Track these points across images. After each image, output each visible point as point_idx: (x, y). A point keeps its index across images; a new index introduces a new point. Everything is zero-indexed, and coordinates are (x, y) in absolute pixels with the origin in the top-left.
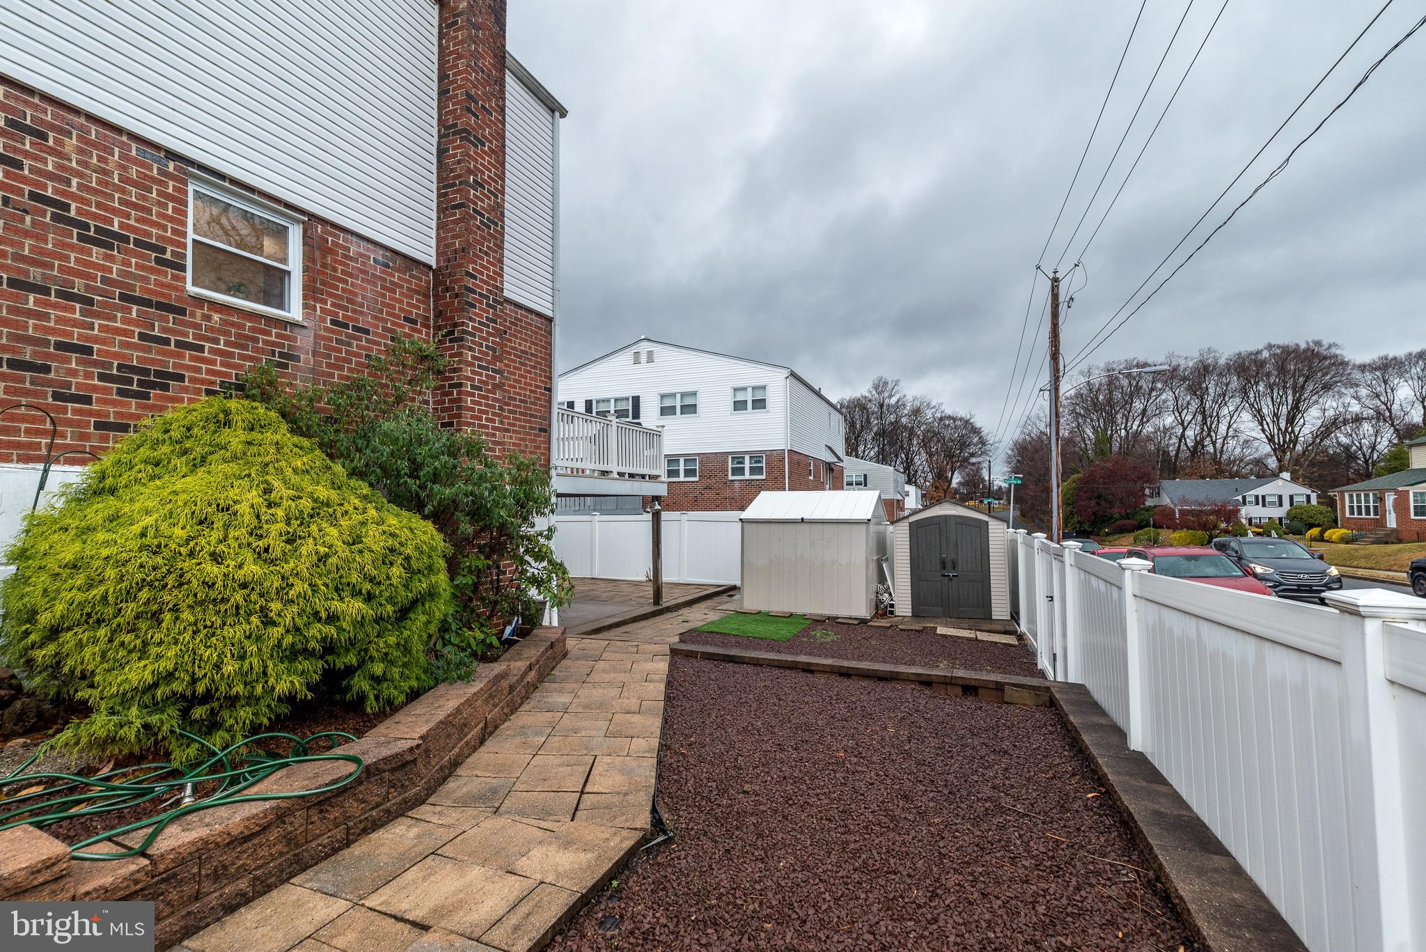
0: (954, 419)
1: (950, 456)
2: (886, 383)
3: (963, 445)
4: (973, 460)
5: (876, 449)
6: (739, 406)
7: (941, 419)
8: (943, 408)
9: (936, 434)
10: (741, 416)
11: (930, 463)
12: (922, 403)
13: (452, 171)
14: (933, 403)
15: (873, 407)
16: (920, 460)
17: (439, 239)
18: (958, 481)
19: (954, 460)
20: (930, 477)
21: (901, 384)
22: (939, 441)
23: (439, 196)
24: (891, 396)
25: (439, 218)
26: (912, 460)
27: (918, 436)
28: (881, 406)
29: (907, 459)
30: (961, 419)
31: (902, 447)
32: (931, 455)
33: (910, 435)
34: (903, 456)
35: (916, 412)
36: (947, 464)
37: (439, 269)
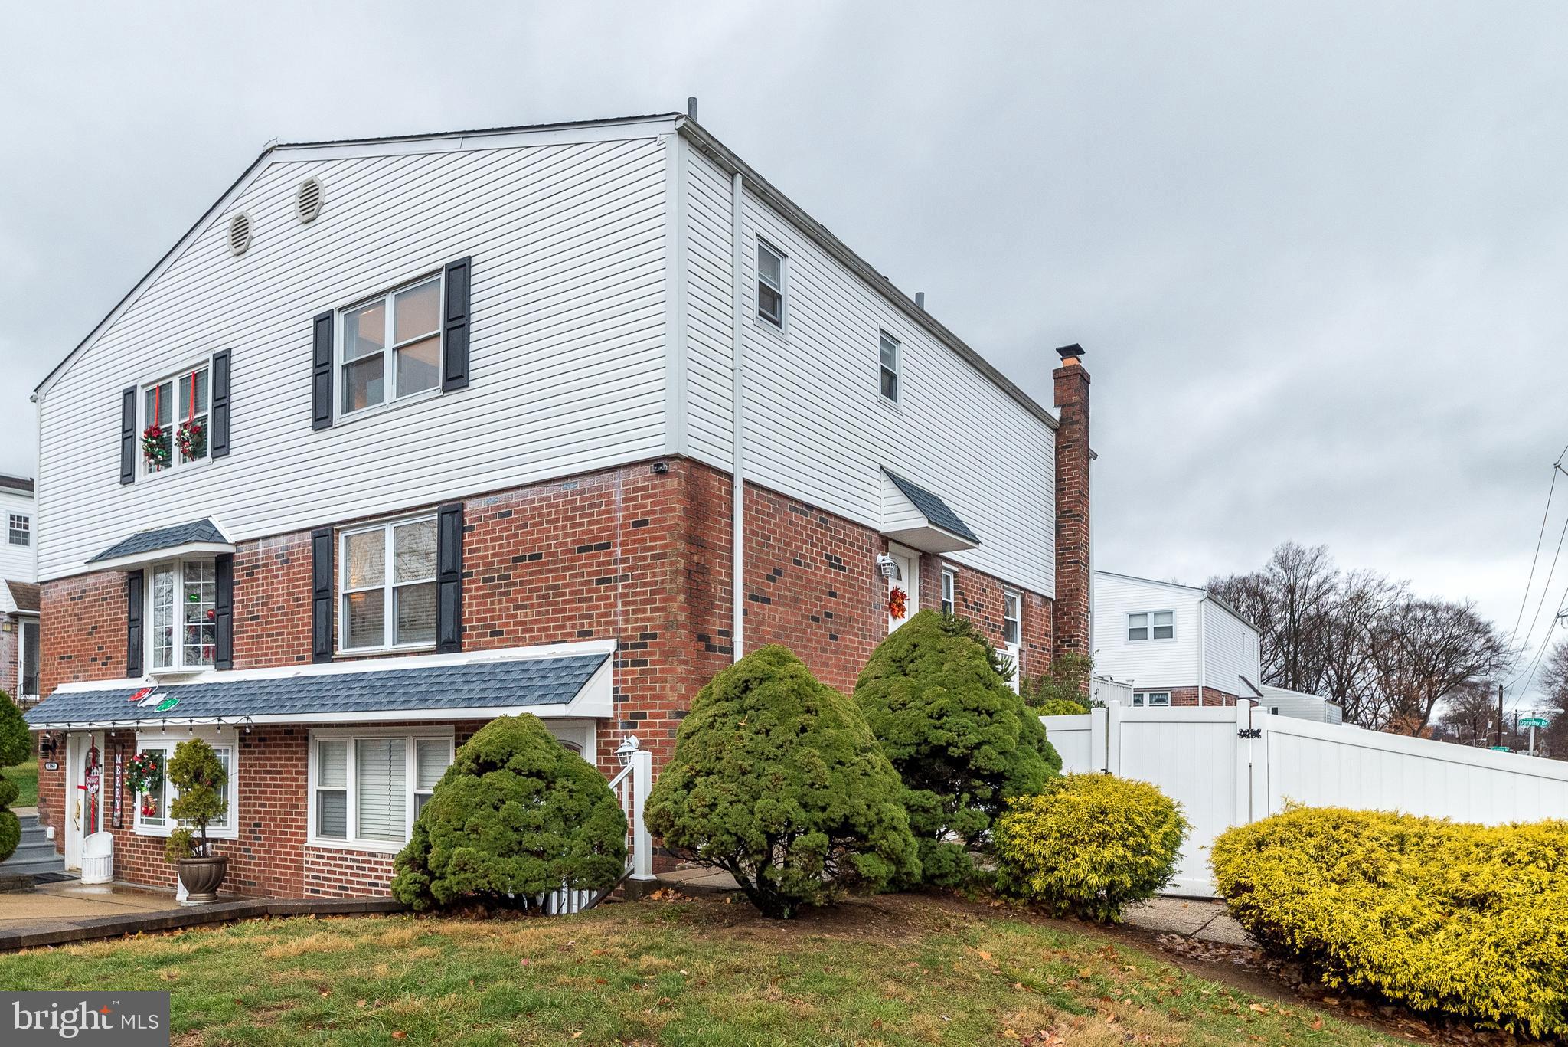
0: (1435, 610)
1: (1425, 672)
2: (1300, 553)
3: (1452, 652)
4: (1473, 679)
5: (1281, 661)
6: (1137, 634)
7: (1408, 608)
8: (1410, 589)
9: (1395, 635)
10: (1138, 645)
11: (1384, 683)
12: (1367, 582)
13: (1068, 540)
14: (1390, 583)
15: (1275, 593)
16: (1366, 679)
17: (1057, 582)
18: (1442, 714)
19: (1434, 679)
20: (1385, 709)
21: (1329, 553)
22: (1403, 647)
23: (1057, 555)
24: (1309, 574)
25: (1057, 569)
26: (1350, 679)
27: (1362, 640)
28: (1291, 590)
29: (1340, 678)
30: (1448, 609)
31: (1329, 660)
32: (1387, 671)
33: (1346, 636)
34: (1332, 673)
35: (1359, 598)
36: (1420, 686)
37: (1058, 601)
